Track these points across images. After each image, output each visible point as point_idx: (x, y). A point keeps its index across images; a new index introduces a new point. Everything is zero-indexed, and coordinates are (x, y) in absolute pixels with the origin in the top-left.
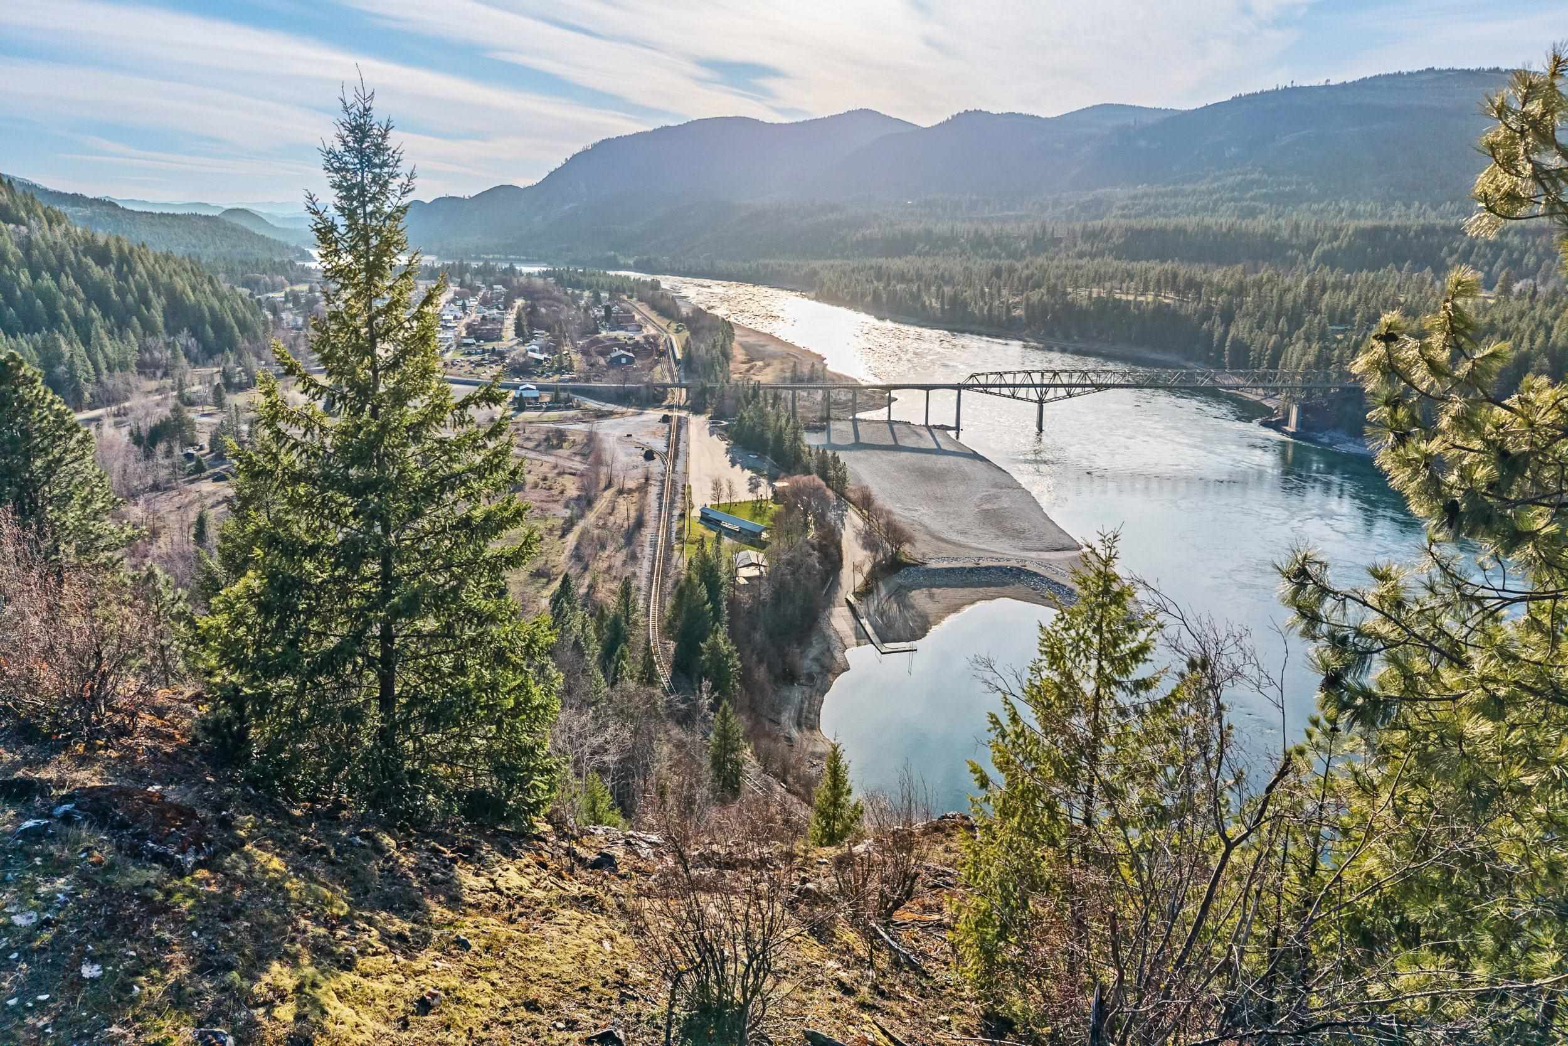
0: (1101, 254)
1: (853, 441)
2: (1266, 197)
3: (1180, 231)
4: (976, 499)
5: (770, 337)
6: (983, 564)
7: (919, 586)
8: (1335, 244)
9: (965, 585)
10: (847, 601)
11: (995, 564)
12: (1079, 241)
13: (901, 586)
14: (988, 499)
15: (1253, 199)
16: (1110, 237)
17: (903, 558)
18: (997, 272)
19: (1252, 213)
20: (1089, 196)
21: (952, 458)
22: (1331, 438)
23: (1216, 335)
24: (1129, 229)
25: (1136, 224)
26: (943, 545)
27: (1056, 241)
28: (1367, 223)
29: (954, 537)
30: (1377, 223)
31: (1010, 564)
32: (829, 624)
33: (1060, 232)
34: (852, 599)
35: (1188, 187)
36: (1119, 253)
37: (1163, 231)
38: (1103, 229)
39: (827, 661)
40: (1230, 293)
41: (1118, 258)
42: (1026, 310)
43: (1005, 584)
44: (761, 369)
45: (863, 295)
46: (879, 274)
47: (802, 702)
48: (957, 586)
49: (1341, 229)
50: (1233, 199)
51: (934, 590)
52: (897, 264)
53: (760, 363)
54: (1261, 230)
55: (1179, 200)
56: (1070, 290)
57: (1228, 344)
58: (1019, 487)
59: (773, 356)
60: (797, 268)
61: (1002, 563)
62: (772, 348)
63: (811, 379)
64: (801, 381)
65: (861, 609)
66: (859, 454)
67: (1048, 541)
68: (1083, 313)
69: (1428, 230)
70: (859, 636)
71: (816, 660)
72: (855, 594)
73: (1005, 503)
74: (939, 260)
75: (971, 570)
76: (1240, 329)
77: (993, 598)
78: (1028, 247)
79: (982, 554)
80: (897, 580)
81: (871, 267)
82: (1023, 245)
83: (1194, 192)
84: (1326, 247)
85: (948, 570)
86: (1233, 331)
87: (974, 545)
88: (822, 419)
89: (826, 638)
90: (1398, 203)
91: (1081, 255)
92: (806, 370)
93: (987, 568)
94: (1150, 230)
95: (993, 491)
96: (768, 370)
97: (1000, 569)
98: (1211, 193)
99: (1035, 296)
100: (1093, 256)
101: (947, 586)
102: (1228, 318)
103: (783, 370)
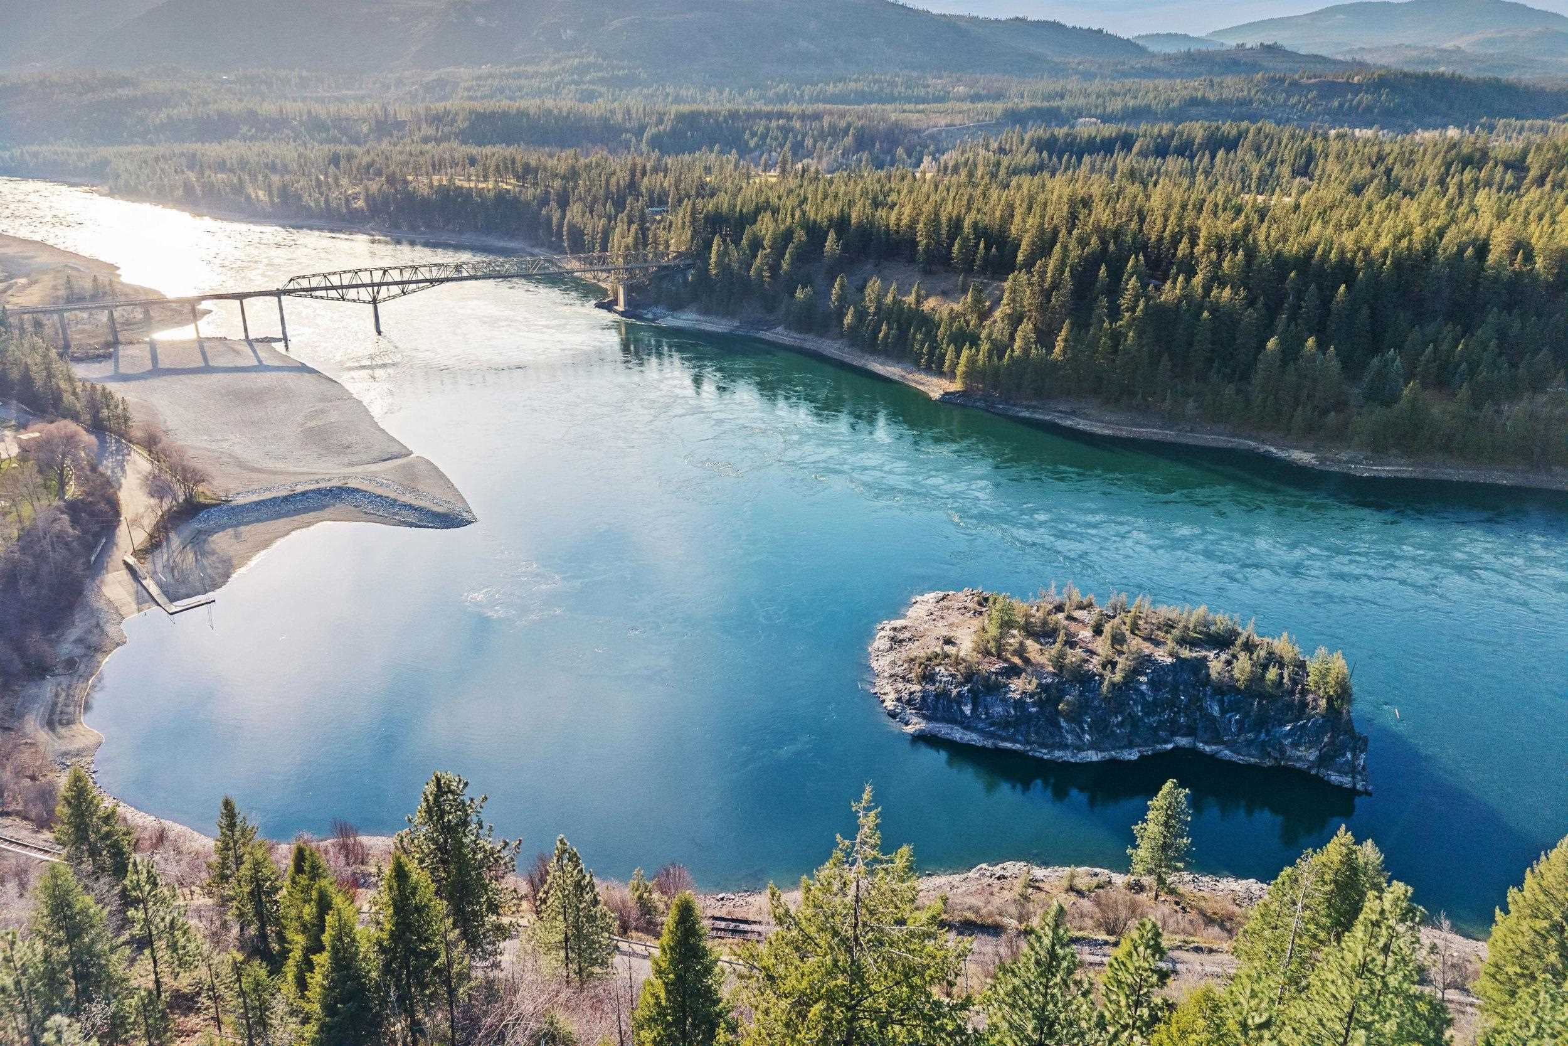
0: (445, 138)
1: (150, 367)
2: (603, 81)
3: (522, 114)
4: (299, 419)
5: (42, 245)
6: (300, 489)
7: (223, 528)
8: (662, 128)
9: (280, 516)
10: (125, 563)
11: (314, 487)
12: (424, 126)
13: (199, 532)
14: (314, 415)
15: (592, 82)
16: (454, 121)
17: (202, 500)
18: (335, 160)
19: (590, 96)
20: (433, 76)
21: (274, 374)
22: (654, 314)
23: (555, 221)
24: (471, 112)
25: (479, 106)
26: (255, 476)
27: (400, 125)
28: (686, 108)
29: (269, 464)
30: (694, 107)
31: (329, 485)
32: (100, 594)
33: (403, 114)
34: (131, 560)
35: (530, 69)
36: (465, 137)
37: (505, 114)
38: (447, 112)
39: (93, 639)
40: (564, 178)
41: (464, 142)
42: (367, 200)
43: (325, 507)
44: (24, 287)
45: (173, 188)
46: (193, 162)
47: (57, 695)
48: (267, 520)
49: (665, 114)
50: (573, 82)
51: (242, 528)
52: (213, 150)
53: (24, 281)
54: (597, 114)
55: (523, 82)
56: (410, 178)
57: (565, 229)
58: (350, 397)
59: (43, 271)
60: (81, 156)
61: (321, 485)
62: (43, 259)
63: (94, 297)
64: (81, 299)
65: (142, 569)
66: (156, 382)
67: (375, 454)
68: (425, 202)
69: (734, 115)
70: (140, 601)
71: (79, 641)
72: (135, 553)
73: (333, 417)
74: (268, 145)
75: (286, 499)
76: (575, 213)
77: (310, 524)
78: (370, 130)
79: (301, 478)
80: (195, 525)
81: (182, 154)
82: (365, 128)
83: (536, 74)
84: (654, 130)
85: (257, 503)
86: (568, 215)
87: (292, 469)
88: (108, 345)
89: (93, 613)
90: (713, 89)
91: (426, 140)
92: (88, 284)
93: (304, 494)
94: (493, 115)
95: (321, 406)
96: (36, 288)
97: (319, 491)
98: (552, 75)
99: (374, 186)
100: (439, 141)
101: (258, 521)
102: (564, 204)
103: (55, 288)
